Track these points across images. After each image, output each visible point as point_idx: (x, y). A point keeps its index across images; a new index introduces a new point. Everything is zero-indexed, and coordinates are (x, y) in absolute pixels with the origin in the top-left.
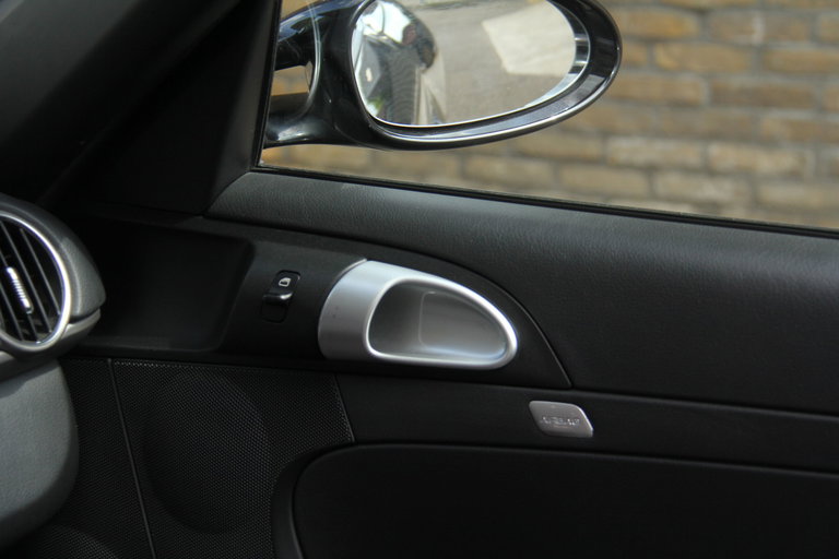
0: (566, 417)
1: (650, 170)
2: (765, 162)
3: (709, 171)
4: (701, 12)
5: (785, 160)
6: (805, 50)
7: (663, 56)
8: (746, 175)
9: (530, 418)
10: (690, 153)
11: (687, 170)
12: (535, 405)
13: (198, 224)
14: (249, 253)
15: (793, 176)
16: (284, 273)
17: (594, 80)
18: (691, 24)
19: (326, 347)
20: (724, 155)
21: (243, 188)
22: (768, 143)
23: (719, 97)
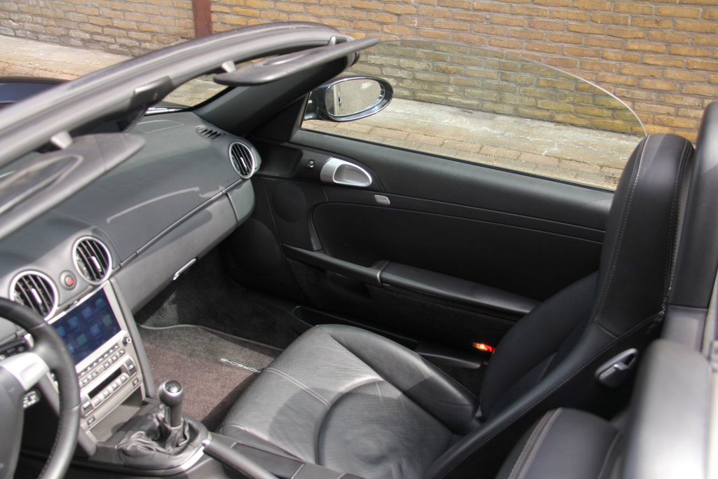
0: (383, 199)
1: (381, 66)
2: (417, 66)
3: (401, 68)
4: (398, 15)
5: (423, 65)
6: (430, 30)
7: (386, 28)
8: (411, 69)
9: (374, 199)
10: (394, 61)
11: (393, 67)
12: (376, 196)
13: (286, 144)
14: (301, 154)
15: (425, 70)
16: (311, 160)
17: (385, 101)
18: (395, 19)
19: (322, 178)
20: (404, 62)
21: (297, 135)
22: (418, 59)
23: (404, 43)
